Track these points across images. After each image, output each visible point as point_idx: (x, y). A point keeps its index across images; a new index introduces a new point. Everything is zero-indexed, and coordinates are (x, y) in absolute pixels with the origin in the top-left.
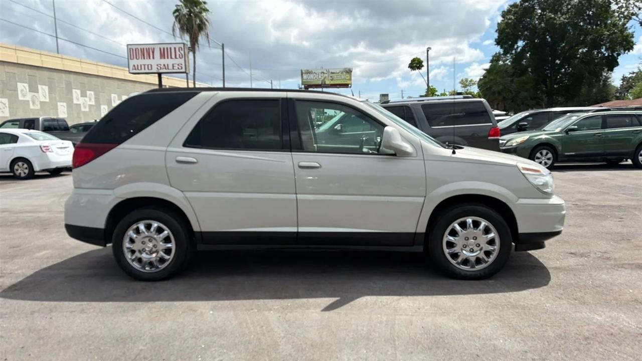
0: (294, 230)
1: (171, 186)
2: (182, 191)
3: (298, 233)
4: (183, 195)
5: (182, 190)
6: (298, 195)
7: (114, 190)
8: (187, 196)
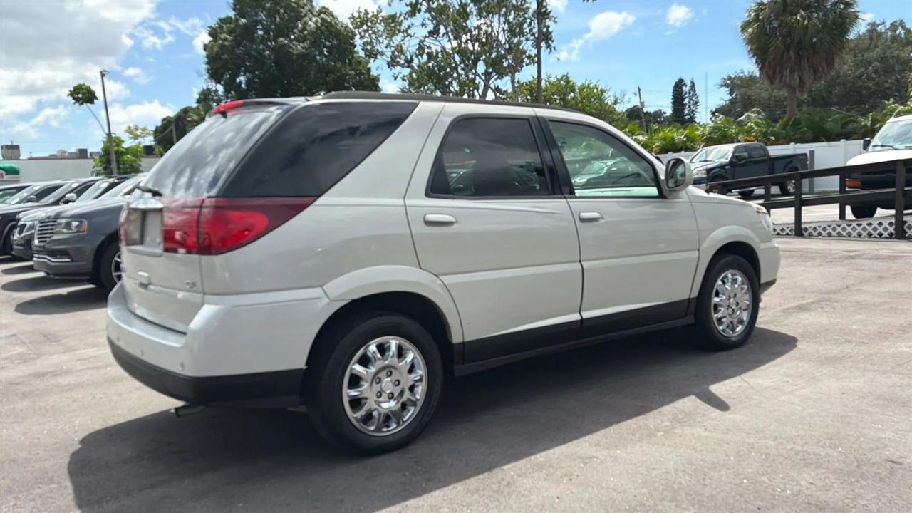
0: (576, 317)
1: (421, 268)
2: (437, 276)
3: (582, 320)
4: (439, 282)
5: (437, 274)
6: (583, 263)
7: (324, 287)
8: (446, 283)
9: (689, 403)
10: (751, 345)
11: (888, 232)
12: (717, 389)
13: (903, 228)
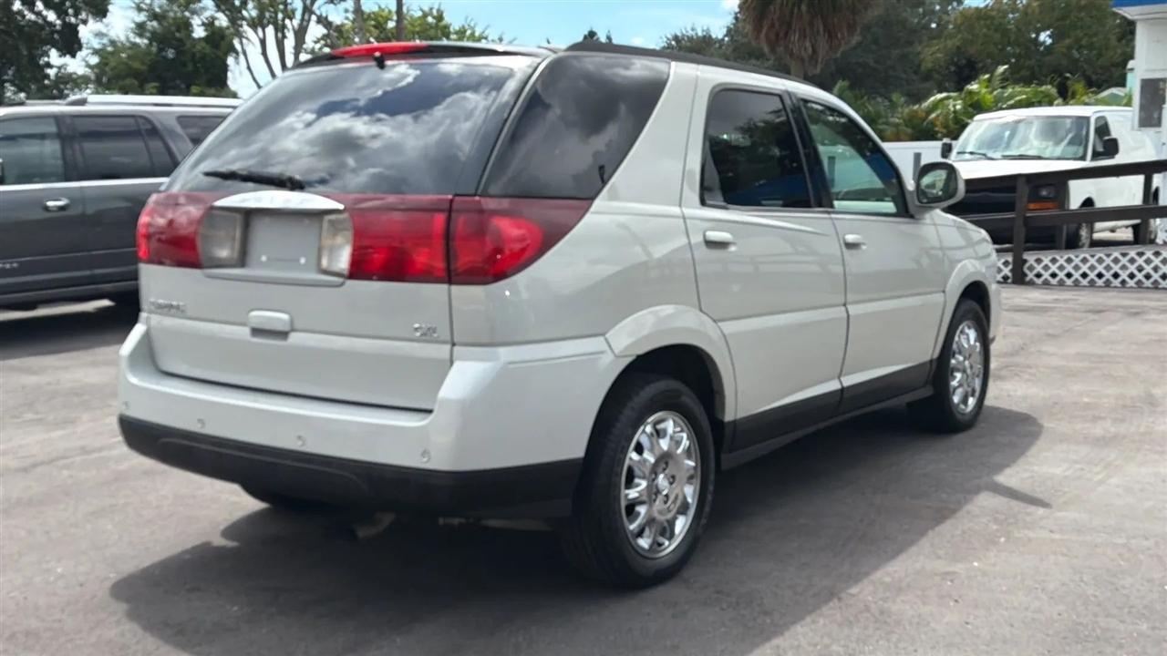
0: (833, 386)
1: (701, 310)
2: (715, 321)
3: (843, 390)
4: (718, 330)
5: (715, 318)
6: (849, 307)
7: (607, 336)
8: (726, 332)
9: (986, 500)
10: (983, 425)
11: (1002, 274)
12: (1008, 478)
13: (1022, 268)
